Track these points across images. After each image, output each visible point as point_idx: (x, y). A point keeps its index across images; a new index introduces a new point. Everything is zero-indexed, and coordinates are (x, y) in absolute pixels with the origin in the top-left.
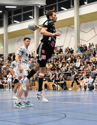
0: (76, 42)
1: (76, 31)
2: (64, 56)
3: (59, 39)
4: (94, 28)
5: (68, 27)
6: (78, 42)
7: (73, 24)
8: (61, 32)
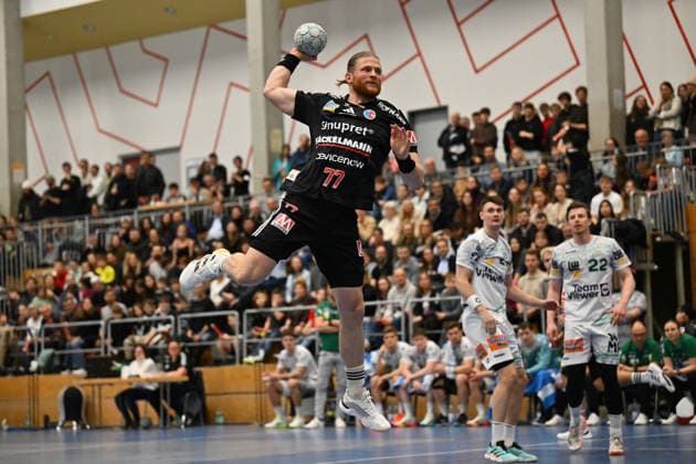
0: (263, 122)
1: (260, 55)
2: (187, 210)
3: (156, 105)
4: (366, 36)
5: (204, 30)
6: (269, 128)
7: (241, 14)
8: (166, 60)
